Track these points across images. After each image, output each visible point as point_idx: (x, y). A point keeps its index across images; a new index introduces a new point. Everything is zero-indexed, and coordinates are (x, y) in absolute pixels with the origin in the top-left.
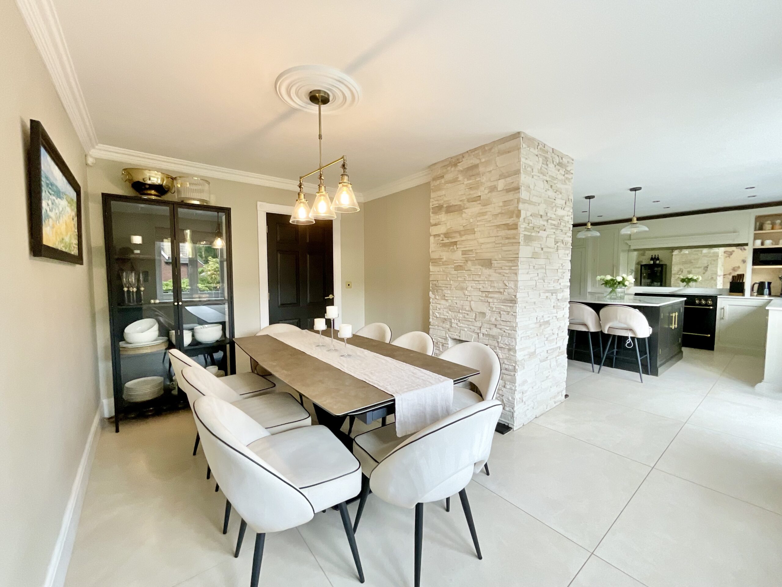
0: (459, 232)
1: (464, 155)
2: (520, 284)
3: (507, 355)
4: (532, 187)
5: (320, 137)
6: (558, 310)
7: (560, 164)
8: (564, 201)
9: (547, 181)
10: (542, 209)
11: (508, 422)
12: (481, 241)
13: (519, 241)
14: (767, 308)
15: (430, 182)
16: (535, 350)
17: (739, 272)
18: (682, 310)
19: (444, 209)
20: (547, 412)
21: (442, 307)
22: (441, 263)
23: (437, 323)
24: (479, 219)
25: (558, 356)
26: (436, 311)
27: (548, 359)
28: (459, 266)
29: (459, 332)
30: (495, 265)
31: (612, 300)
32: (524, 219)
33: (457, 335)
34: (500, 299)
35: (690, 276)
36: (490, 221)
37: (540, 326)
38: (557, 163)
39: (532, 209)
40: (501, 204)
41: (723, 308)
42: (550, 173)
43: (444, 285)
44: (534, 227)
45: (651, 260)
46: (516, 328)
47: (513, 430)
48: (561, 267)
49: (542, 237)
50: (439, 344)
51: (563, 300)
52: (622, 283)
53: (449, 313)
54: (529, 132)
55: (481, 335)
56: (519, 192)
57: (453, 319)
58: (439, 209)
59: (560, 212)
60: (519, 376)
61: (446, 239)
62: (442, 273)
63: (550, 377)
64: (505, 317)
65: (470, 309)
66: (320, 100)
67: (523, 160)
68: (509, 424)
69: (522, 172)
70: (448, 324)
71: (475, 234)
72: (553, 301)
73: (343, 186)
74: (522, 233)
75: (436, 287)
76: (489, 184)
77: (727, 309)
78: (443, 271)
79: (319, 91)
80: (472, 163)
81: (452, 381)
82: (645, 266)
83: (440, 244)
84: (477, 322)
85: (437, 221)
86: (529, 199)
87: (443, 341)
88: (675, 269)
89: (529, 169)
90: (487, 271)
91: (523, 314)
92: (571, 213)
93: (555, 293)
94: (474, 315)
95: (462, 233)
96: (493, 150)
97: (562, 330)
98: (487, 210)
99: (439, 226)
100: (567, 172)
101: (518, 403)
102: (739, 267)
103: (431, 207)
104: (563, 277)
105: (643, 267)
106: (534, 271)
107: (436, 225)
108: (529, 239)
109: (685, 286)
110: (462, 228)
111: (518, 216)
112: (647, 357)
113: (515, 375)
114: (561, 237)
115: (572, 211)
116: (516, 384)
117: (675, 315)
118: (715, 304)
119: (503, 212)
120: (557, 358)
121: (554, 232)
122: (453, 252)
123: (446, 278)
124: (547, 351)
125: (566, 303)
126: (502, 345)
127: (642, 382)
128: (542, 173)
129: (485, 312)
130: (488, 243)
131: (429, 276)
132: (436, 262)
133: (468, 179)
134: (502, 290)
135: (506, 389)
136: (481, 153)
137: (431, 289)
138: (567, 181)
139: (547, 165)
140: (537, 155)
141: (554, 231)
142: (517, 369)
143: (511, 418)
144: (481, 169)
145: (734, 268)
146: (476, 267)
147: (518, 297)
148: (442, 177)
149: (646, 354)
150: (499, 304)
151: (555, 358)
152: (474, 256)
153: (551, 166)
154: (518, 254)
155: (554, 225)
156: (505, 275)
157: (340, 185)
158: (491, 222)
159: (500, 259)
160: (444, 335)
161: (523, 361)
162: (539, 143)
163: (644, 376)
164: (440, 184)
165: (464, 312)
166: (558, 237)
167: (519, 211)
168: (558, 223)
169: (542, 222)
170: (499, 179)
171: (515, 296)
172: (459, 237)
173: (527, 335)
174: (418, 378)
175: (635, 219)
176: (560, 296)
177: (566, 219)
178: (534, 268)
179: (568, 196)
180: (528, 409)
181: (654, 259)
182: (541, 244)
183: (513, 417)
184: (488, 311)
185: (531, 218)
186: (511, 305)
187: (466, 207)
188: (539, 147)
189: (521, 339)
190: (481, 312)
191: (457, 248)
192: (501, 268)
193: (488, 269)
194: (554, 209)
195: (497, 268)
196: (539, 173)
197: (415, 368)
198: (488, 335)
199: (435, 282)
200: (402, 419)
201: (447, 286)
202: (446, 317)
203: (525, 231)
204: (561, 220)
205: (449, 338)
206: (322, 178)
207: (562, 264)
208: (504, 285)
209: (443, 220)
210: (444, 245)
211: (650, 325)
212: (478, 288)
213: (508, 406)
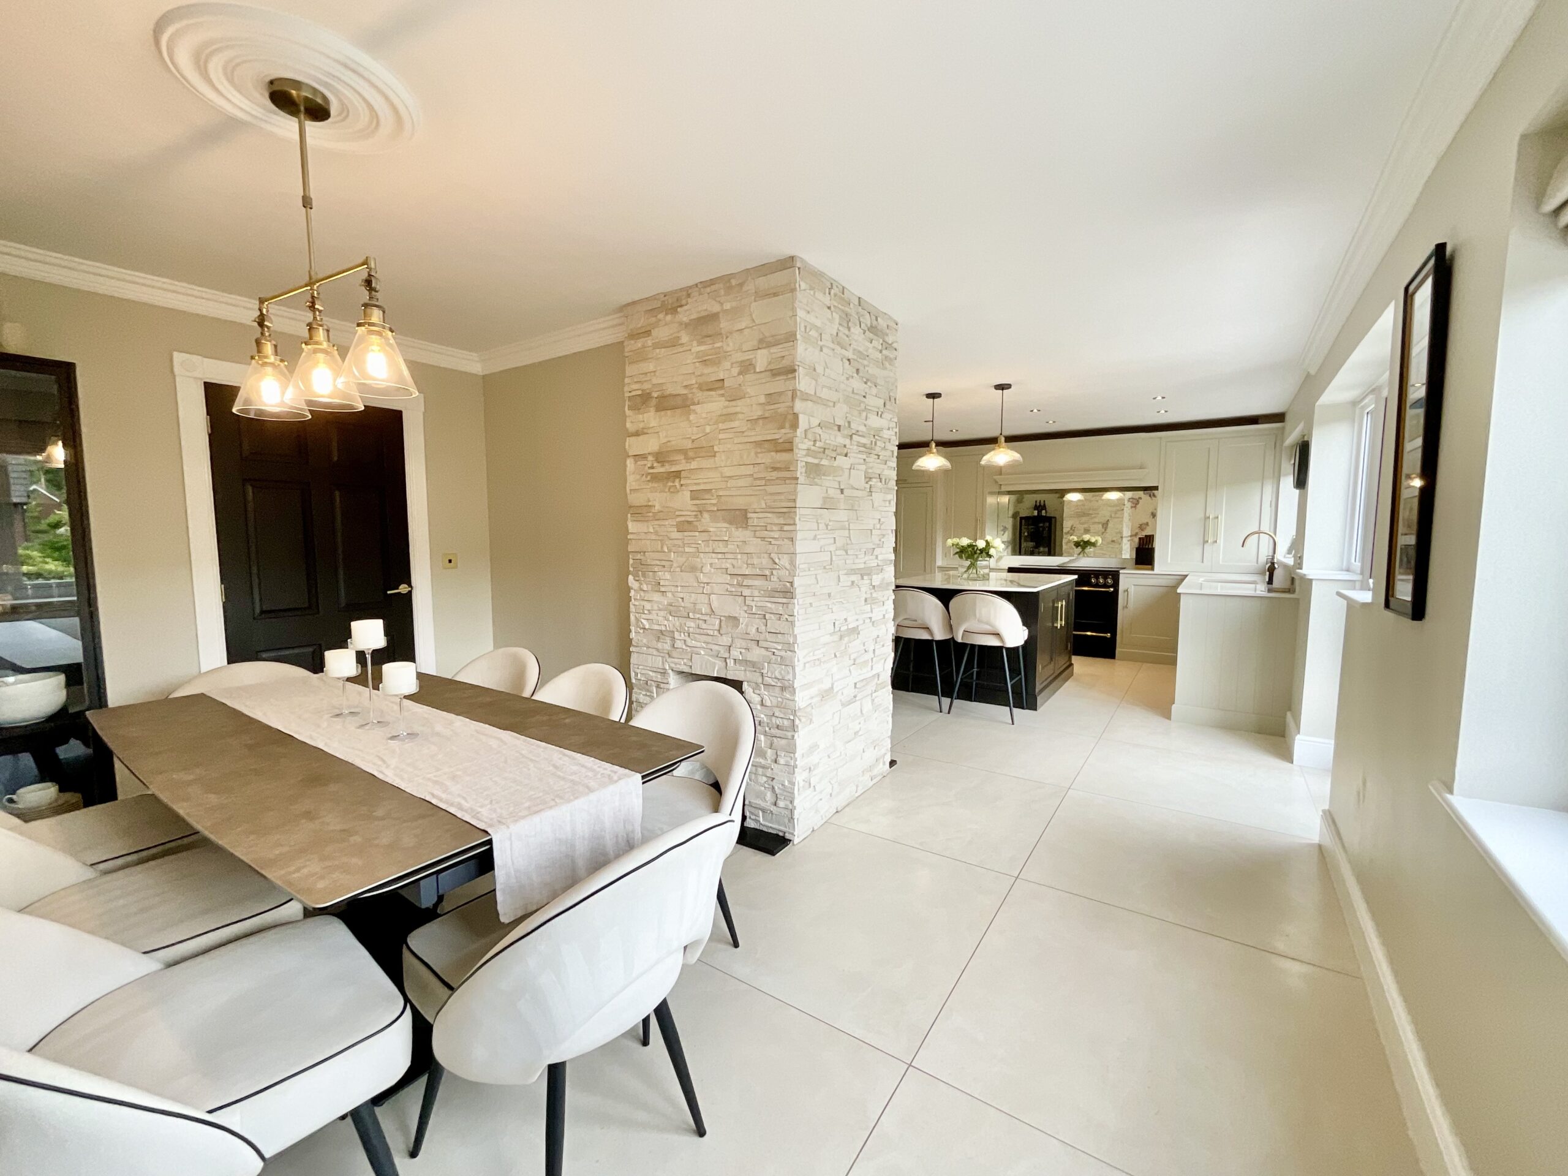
0: (684, 452)
1: (690, 291)
2: (799, 560)
3: (779, 699)
4: (820, 369)
5: (307, 202)
6: (873, 606)
7: (873, 329)
8: (882, 402)
9: (849, 360)
10: (839, 414)
11: (782, 828)
12: (728, 472)
13: (796, 474)
14: (1179, 591)
15: (623, 342)
16: (833, 684)
17: (1148, 532)
18: (1072, 596)
19: (654, 402)
20: (857, 797)
21: (656, 608)
22: (651, 514)
23: (645, 641)
24: (721, 426)
25: (875, 691)
26: (643, 616)
27: (857, 698)
28: (686, 523)
29: (690, 658)
30: (753, 523)
31: (970, 583)
32: (806, 431)
33: (685, 664)
34: (766, 589)
35: (1086, 537)
36: (743, 432)
37: (841, 638)
38: (866, 325)
39: (821, 414)
40: (762, 399)
41: (1127, 590)
42: (854, 345)
43: (658, 563)
44: (825, 449)
45: (1035, 509)
46: (794, 647)
47: (793, 845)
48: (878, 526)
49: (842, 469)
50: (651, 686)
51: (882, 586)
52: (985, 552)
53: (668, 620)
54: (812, 257)
55: (731, 663)
56: (795, 377)
57: (677, 631)
58: (643, 400)
59: (875, 422)
60: (802, 739)
61: (659, 465)
62: (653, 537)
63: (860, 733)
64: (774, 624)
65: (709, 611)
66: (302, 108)
67: (801, 314)
68: (785, 833)
69: (798, 336)
70: (666, 643)
71: (715, 456)
72: (863, 589)
73: (371, 332)
74: (802, 459)
75: (643, 566)
76: (740, 357)
77: (1132, 590)
78: (656, 533)
79: (297, 84)
80: (706, 310)
81: (639, 776)
82: (1027, 519)
83: (646, 477)
84: (724, 637)
85: (641, 425)
86: (815, 393)
87: (659, 677)
88: (1067, 525)
89: (813, 333)
90: (740, 534)
91: (807, 619)
92: (893, 425)
93: (869, 574)
94: (718, 622)
95: (691, 454)
96: (745, 288)
97: (882, 643)
98: (738, 409)
99: (641, 438)
100: (888, 346)
101: (801, 789)
102: (1147, 524)
103: (627, 395)
104: (881, 545)
105: (1023, 521)
106: (826, 534)
107: (637, 434)
108: (815, 471)
109: (1079, 554)
110: (689, 445)
111: (795, 425)
112: (1021, 679)
113: (793, 736)
114: (877, 468)
115: (896, 420)
116: (796, 755)
117: (1062, 604)
118: (1116, 584)
119: (767, 415)
120: (874, 695)
121: (864, 460)
122: (672, 492)
123: (662, 547)
124: (856, 684)
125: (887, 592)
126: (770, 681)
127: (1013, 724)
128: (839, 344)
129: (737, 615)
130: (740, 477)
131: (627, 542)
132: (642, 512)
133: (700, 344)
134: (767, 573)
135: (779, 767)
136: (722, 292)
137: (631, 569)
138: (887, 364)
139: (849, 329)
140: (829, 308)
141: (864, 457)
142: (797, 727)
143: (789, 821)
144: (724, 325)
145: (1141, 525)
146: (719, 525)
147: (796, 585)
148: (648, 333)
149: (1021, 674)
150: (762, 599)
151: (870, 697)
152: (714, 502)
153: (856, 331)
154: (794, 500)
155: (864, 446)
156: (773, 542)
157: (361, 330)
158: (745, 434)
159: (762, 510)
160: (660, 666)
161: (809, 709)
162: (832, 284)
163: (1016, 711)
164: (644, 347)
165: (698, 616)
166: (872, 468)
167: (796, 416)
168: (872, 441)
169: (841, 440)
170: (759, 348)
171: (792, 583)
172: (684, 461)
173: (815, 658)
174: (564, 779)
175: (1003, 439)
176: (876, 580)
177: (886, 434)
178: (827, 528)
179: (889, 393)
180: (821, 800)
181: (1040, 507)
182: (839, 482)
183: (792, 819)
184: (743, 613)
185: (818, 430)
186: (784, 600)
187: (696, 401)
188: (832, 292)
189: (805, 666)
190: (729, 616)
191: (682, 485)
192: (764, 528)
193: (740, 529)
194: (864, 414)
195: (758, 528)
196: (833, 343)
197: (564, 755)
198: (745, 662)
199: (639, 556)
200: (514, 881)
201: (663, 563)
202: (664, 629)
203: (807, 455)
204: (876, 437)
205: (670, 671)
206: (317, 306)
207: (880, 520)
208: (771, 561)
209: (651, 426)
210: (655, 478)
211: (1025, 624)
212: (723, 567)
213: (783, 798)
